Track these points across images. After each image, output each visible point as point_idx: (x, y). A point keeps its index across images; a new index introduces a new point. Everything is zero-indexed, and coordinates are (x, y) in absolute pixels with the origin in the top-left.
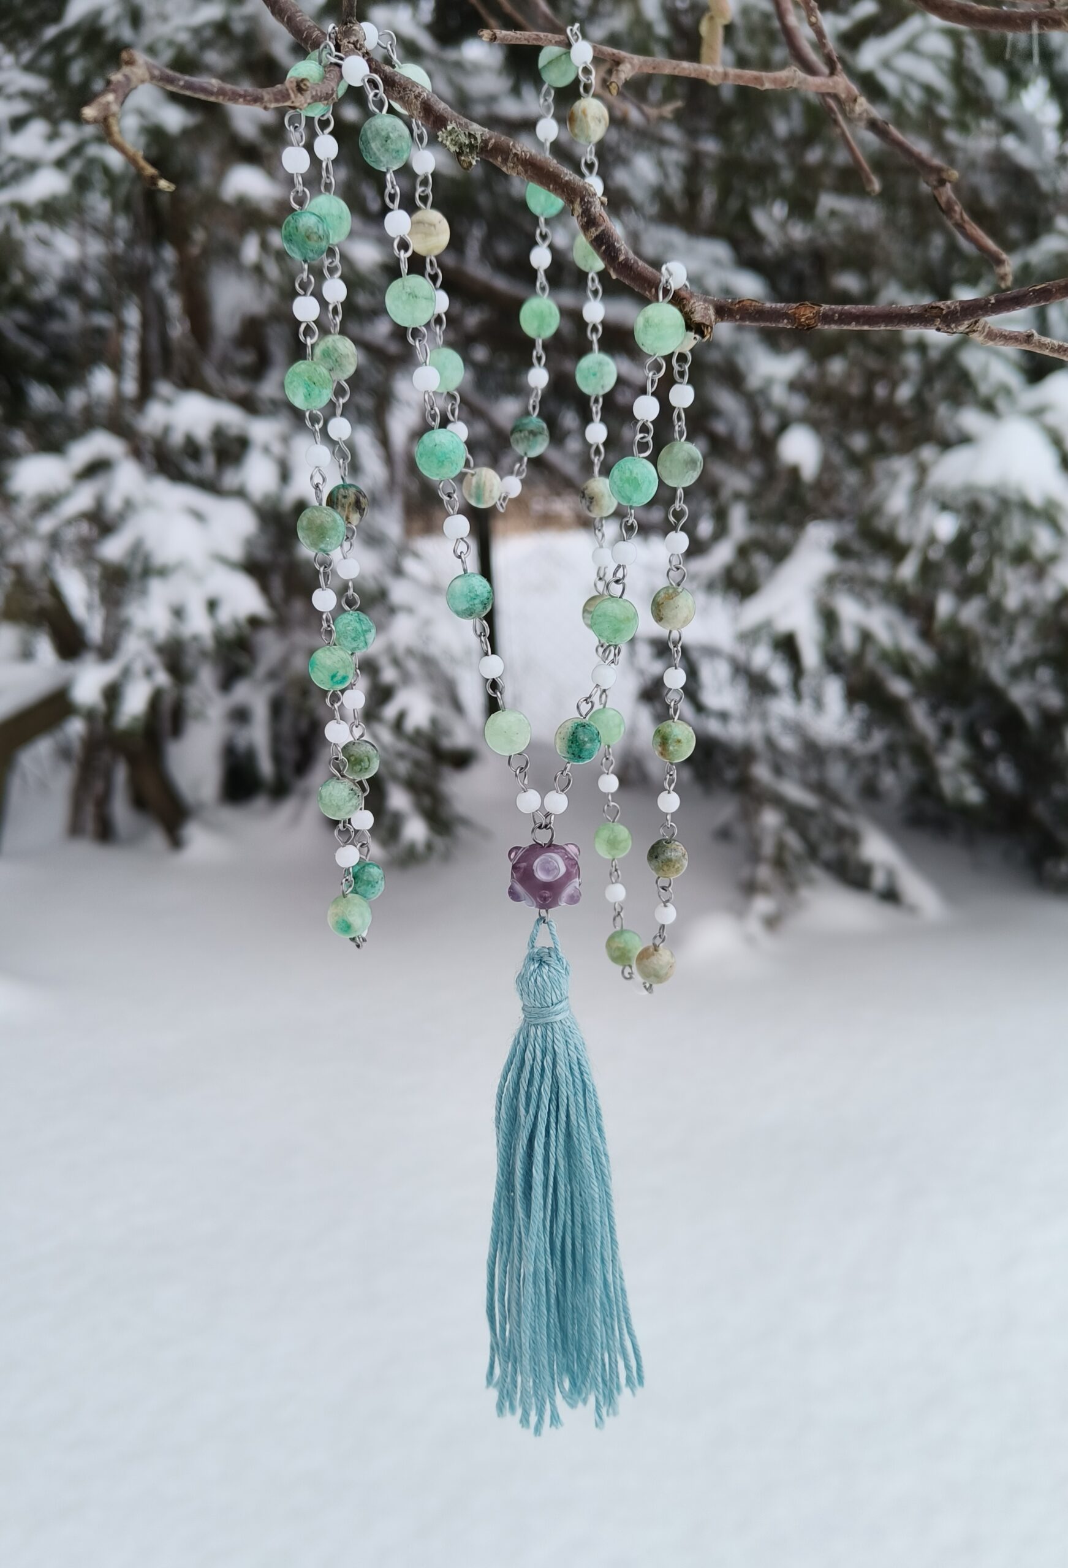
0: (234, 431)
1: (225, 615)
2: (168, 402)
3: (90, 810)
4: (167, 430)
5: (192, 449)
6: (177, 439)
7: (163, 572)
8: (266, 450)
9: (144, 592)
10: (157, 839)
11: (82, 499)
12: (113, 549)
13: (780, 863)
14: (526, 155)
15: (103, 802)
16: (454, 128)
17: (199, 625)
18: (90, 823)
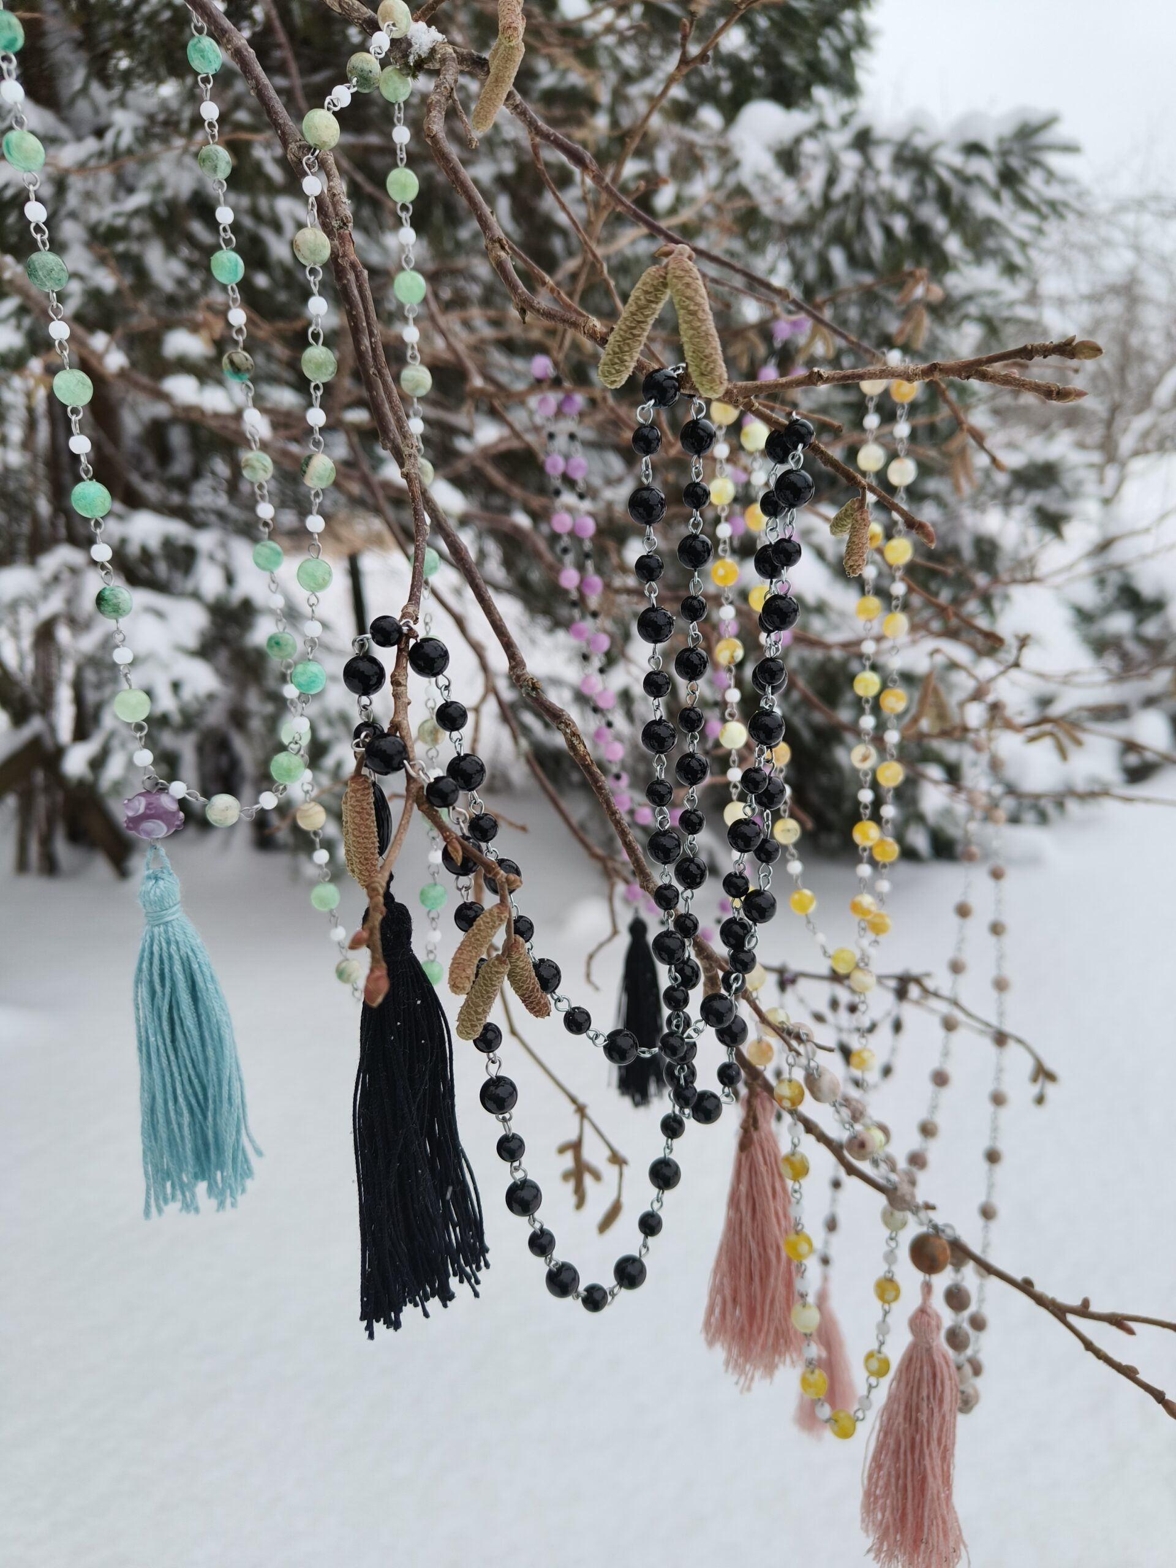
0: (181, 542)
1: (187, 693)
2: (121, 518)
4: (123, 542)
5: (146, 557)
6: (133, 549)
8: (211, 558)
10: (104, 870)
11: (54, 603)
17: (167, 703)
18: (36, 863)
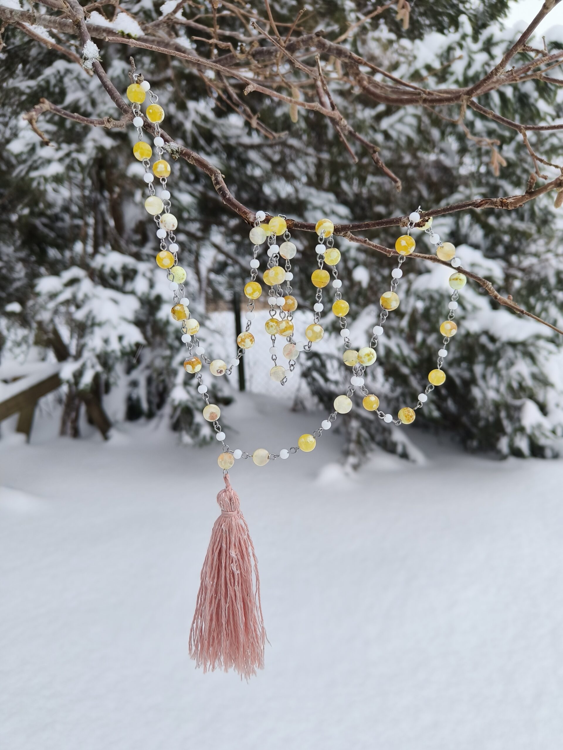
0: (131, 267)
1: (125, 343)
2: (104, 255)
3: (69, 425)
4: (103, 266)
5: (114, 275)
6: (107, 270)
7: (100, 325)
8: (144, 275)
9: (92, 332)
10: (98, 436)
11: (67, 294)
12: (80, 315)
13: (358, 442)
14: (196, 157)
15: (75, 421)
17: (115, 346)
18: (69, 430)
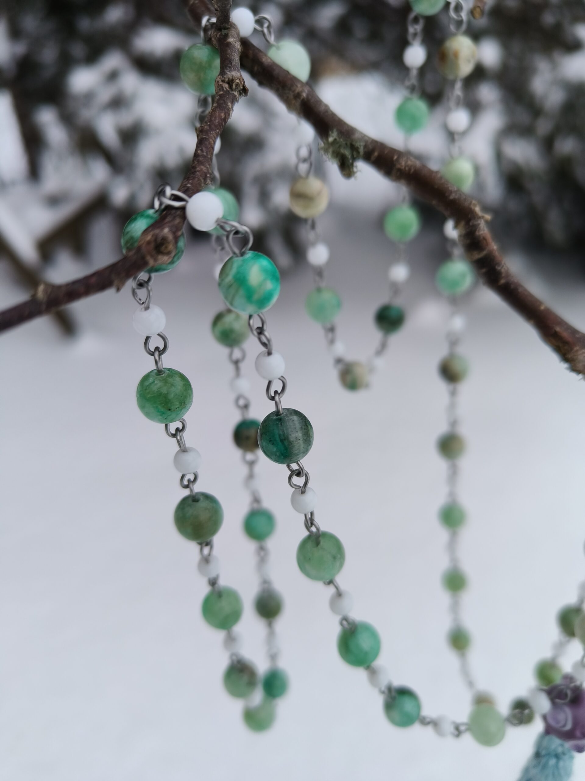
14: (410, 170)
16: (335, 140)
